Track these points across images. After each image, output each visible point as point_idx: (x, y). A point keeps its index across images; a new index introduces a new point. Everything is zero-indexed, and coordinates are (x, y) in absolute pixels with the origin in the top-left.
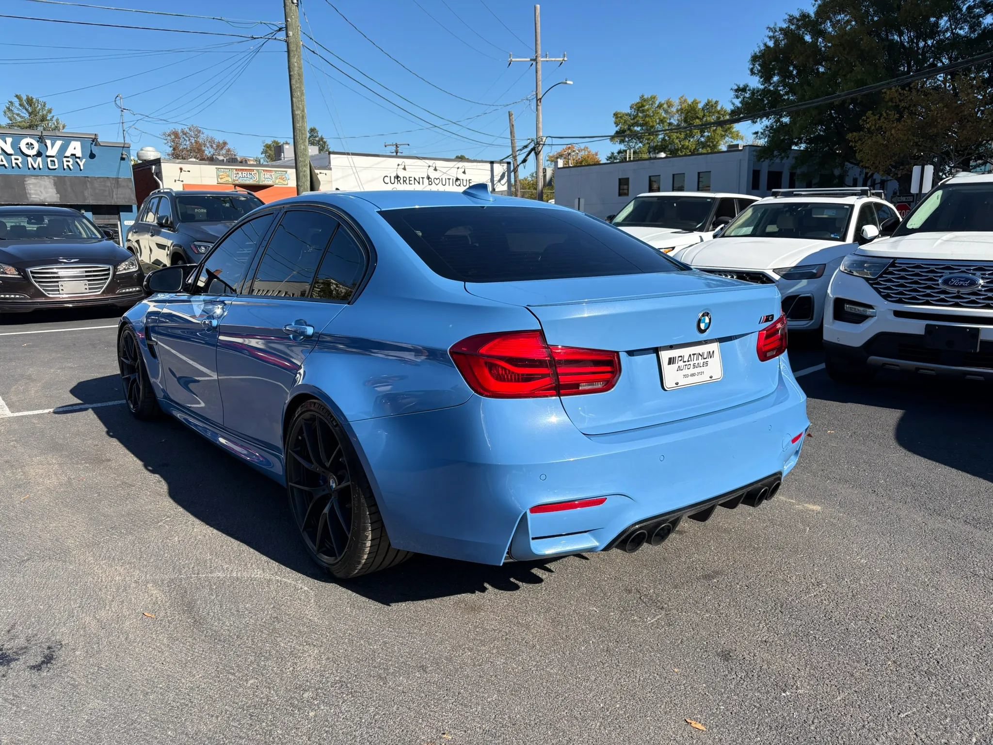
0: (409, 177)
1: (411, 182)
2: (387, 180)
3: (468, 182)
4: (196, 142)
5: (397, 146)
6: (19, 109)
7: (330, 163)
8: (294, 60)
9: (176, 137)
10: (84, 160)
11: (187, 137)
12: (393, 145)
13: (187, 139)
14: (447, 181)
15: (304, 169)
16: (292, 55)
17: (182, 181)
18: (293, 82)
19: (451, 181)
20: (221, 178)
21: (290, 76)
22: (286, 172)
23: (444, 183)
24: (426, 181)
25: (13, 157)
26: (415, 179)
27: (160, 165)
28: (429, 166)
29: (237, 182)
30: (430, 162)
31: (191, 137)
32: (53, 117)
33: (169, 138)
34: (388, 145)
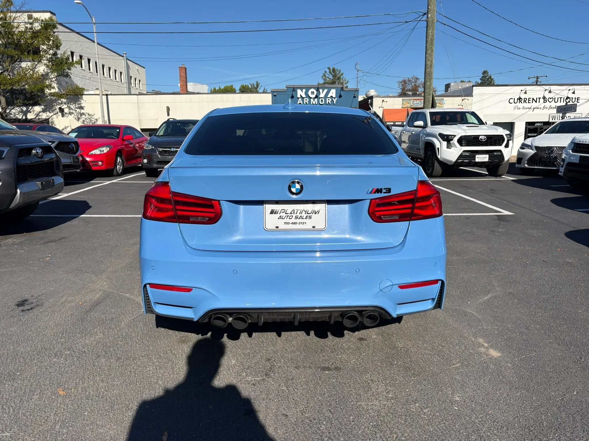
0: (529, 98)
1: (530, 102)
2: (512, 101)
3: (576, 99)
4: (415, 85)
5: (537, 78)
6: (328, 75)
7: (472, 92)
8: (430, 31)
9: (404, 83)
10: (336, 99)
11: (410, 82)
12: (535, 77)
13: (410, 84)
14: (559, 99)
15: (429, 97)
16: (429, 28)
17: (383, 107)
18: (428, 45)
19: (562, 99)
20: (404, 105)
21: (426, 41)
22: (443, 99)
23: (556, 101)
24: (542, 100)
25: (305, 99)
26: (533, 99)
27: (373, 99)
28: (546, 90)
29: (413, 107)
30: (547, 87)
31: (413, 82)
32: (343, 77)
33: (401, 84)
34: (531, 78)
